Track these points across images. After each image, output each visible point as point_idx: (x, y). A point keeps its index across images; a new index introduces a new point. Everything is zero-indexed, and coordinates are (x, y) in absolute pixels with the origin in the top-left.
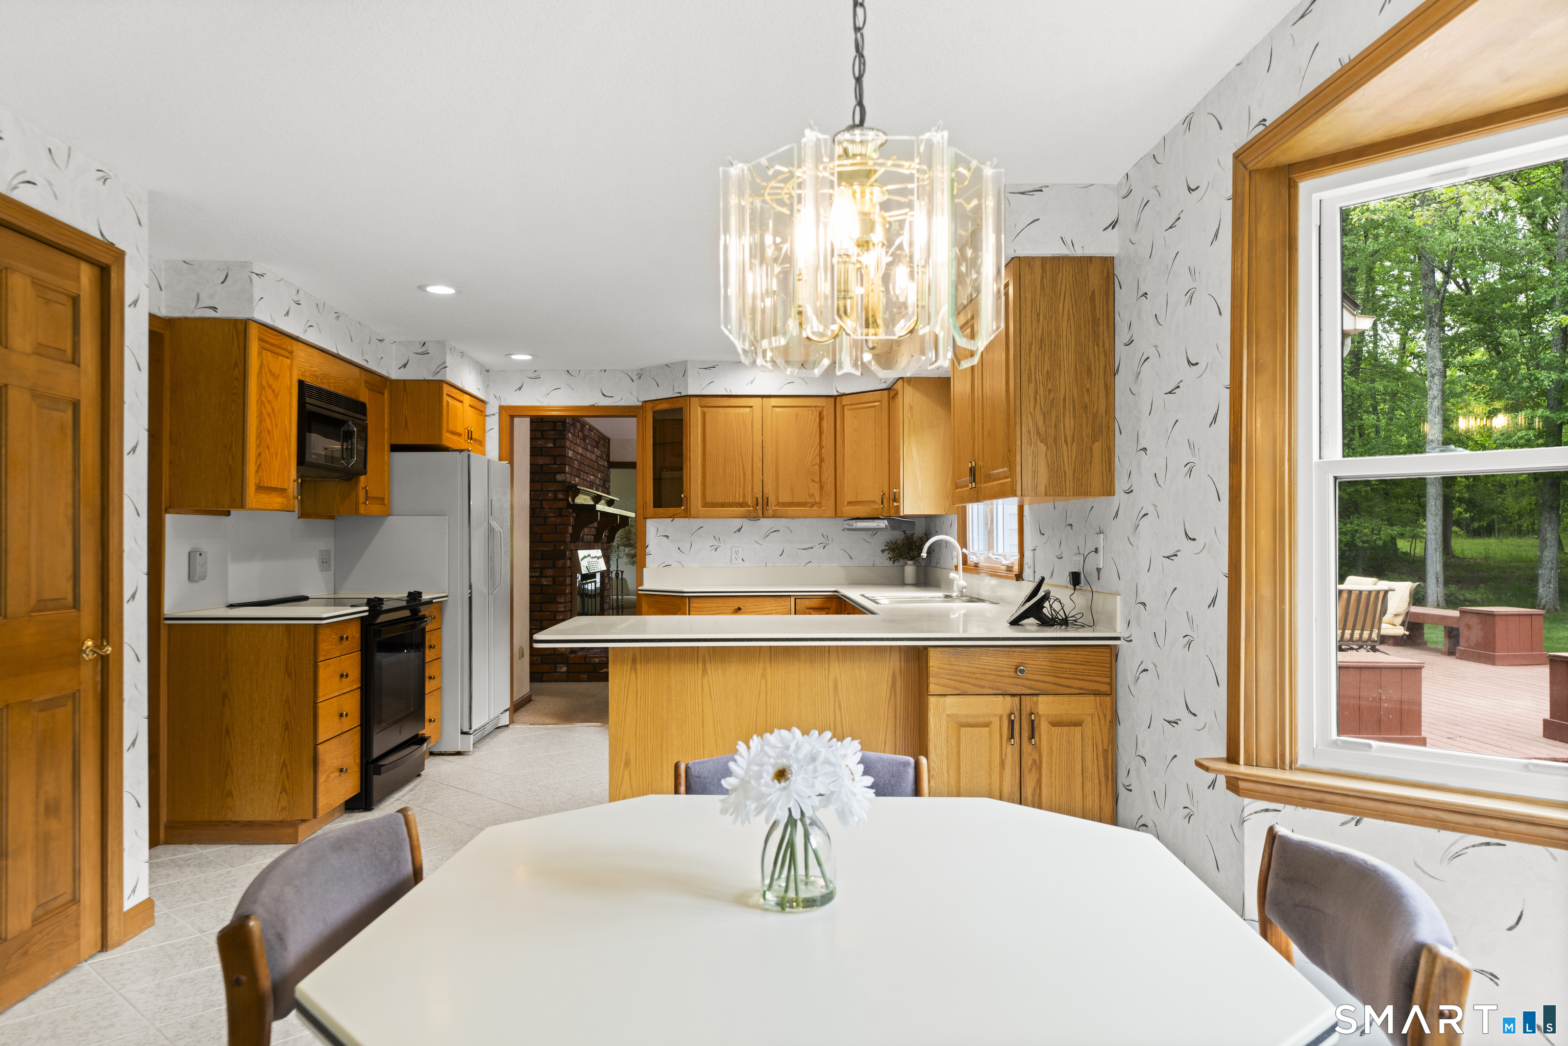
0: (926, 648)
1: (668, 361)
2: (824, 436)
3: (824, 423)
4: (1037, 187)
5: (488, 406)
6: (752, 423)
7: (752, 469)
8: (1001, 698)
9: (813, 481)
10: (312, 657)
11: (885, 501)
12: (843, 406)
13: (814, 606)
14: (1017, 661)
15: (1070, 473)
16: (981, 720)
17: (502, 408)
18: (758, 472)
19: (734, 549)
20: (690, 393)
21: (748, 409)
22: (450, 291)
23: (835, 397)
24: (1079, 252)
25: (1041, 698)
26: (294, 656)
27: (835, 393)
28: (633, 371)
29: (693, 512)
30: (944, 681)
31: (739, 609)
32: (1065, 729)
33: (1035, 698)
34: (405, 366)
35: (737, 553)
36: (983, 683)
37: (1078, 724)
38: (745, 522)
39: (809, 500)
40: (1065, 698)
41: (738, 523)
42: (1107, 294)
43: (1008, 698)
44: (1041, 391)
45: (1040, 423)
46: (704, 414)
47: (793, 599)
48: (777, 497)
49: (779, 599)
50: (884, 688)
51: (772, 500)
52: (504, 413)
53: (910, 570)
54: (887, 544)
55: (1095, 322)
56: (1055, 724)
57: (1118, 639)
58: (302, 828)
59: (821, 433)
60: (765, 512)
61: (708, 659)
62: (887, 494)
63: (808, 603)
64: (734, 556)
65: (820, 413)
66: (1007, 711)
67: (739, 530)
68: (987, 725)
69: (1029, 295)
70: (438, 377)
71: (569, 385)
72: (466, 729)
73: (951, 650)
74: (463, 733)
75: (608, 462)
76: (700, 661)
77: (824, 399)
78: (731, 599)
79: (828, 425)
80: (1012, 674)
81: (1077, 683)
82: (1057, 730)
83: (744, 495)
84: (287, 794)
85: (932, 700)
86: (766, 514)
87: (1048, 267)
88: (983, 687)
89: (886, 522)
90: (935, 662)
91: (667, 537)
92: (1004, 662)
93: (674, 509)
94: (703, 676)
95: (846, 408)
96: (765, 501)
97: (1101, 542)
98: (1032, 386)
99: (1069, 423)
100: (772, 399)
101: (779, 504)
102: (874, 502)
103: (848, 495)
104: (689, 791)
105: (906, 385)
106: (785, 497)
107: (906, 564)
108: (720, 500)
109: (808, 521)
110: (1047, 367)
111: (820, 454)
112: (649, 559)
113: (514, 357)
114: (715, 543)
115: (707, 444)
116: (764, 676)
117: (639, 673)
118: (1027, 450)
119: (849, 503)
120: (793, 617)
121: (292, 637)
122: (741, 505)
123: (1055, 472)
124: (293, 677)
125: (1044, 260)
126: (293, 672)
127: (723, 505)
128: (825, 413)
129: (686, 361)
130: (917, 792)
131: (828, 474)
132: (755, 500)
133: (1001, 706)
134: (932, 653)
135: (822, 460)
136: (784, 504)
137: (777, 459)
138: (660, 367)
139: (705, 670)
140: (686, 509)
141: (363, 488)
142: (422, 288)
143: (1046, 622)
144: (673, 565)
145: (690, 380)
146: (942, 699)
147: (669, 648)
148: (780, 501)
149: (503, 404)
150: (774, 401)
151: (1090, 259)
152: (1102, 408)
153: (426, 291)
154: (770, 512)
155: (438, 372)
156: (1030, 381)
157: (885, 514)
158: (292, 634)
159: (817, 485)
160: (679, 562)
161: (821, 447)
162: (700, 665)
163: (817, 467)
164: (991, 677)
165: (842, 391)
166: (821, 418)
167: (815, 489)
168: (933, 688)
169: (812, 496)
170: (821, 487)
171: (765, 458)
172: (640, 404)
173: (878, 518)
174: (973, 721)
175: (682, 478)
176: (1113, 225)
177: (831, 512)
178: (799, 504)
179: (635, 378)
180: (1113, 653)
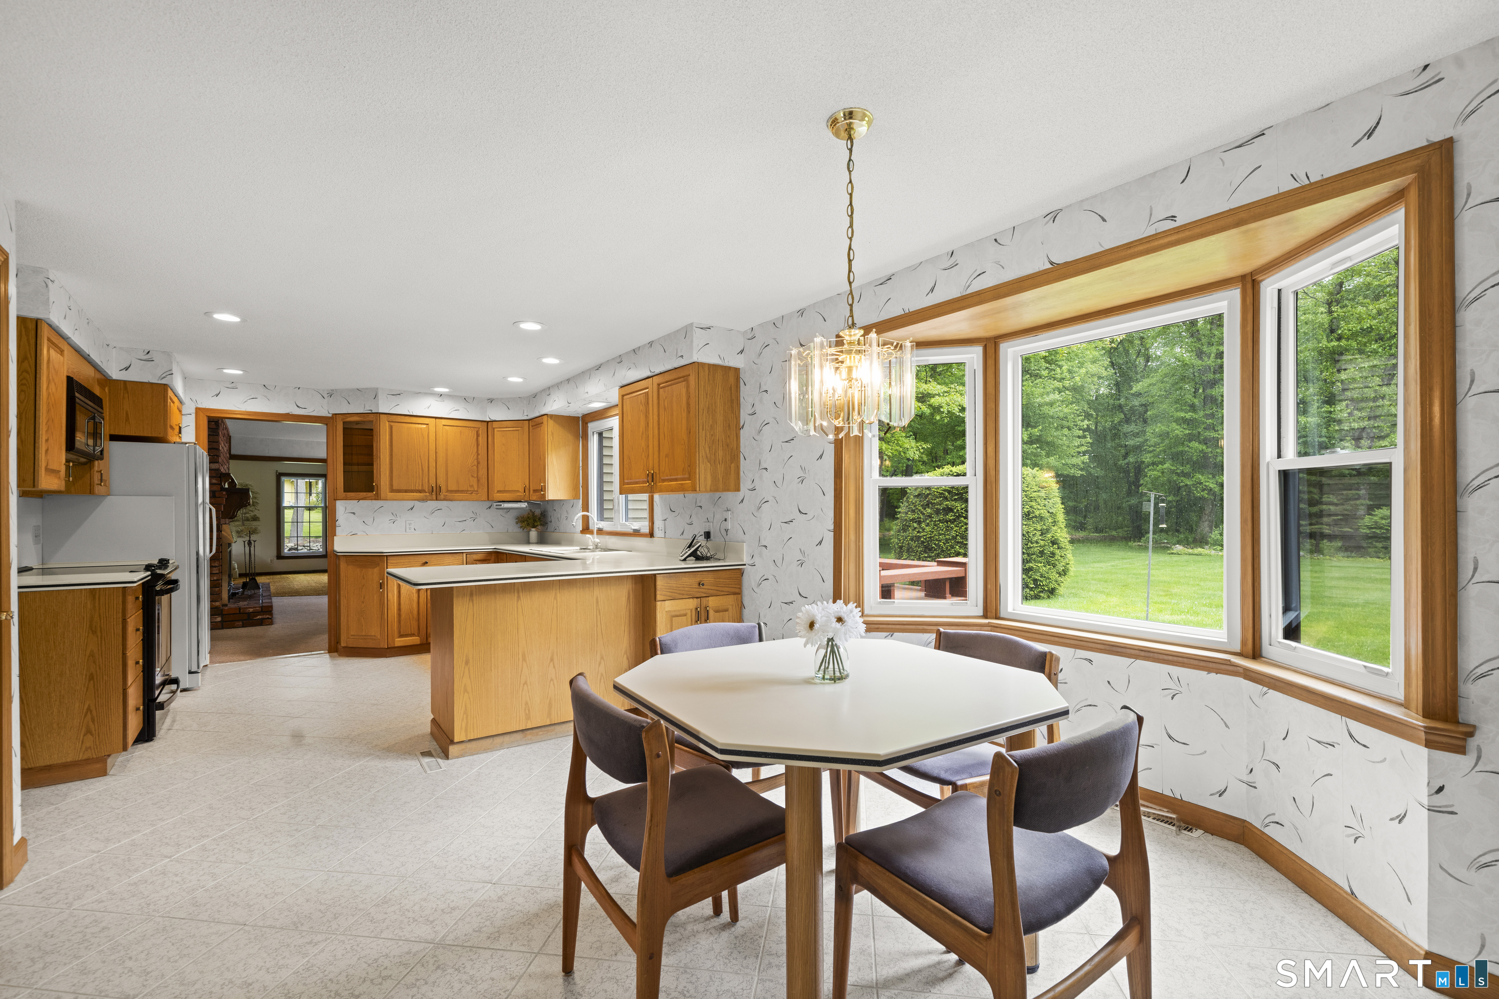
0: (655, 575)
1: (360, 386)
2: (480, 447)
3: (480, 438)
4: (708, 326)
5: (184, 407)
6: (428, 435)
7: (428, 467)
8: (692, 600)
9: (472, 476)
10: (120, 615)
11: (527, 491)
12: (494, 429)
13: (479, 558)
14: (698, 580)
15: (721, 479)
16: (682, 612)
17: (198, 410)
18: (432, 470)
19: (408, 522)
20: (380, 411)
21: (425, 426)
22: (235, 319)
23: (488, 422)
24: (726, 364)
25: (710, 598)
26: (100, 616)
27: (488, 420)
28: (324, 390)
29: (382, 495)
30: (664, 593)
31: (427, 563)
32: (721, 613)
33: (707, 599)
34: (127, 369)
35: (410, 524)
36: (683, 592)
37: (726, 610)
38: (417, 504)
39: (469, 489)
40: (721, 597)
41: (410, 504)
42: (737, 387)
43: (695, 599)
44: (708, 435)
45: (708, 452)
46: (391, 428)
47: (465, 555)
48: (447, 486)
49: (455, 555)
50: (624, 600)
51: (443, 488)
52: (201, 414)
53: (533, 534)
54: (517, 518)
55: (732, 401)
56: (717, 611)
57: (745, 565)
58: (109, 760)
59: (478, 445)
60: (438, 496)
61: (520, 590)
62: (528, 486)
63: (475, 557)
64: (408, 526)
65: (477, 432)
66: (695, 607)
67: (412, 509)
68: (685, 615)
69: (702, 383)
70: (163, 382)
71: (266, 397)
72: (194, 669)
73: (683, 574)
74: (190, 672)
75: (230, 454)
76: (516, 592)
77: (480, 423)
78: (419, 556)
79: (482, 440)
80: (697, 586)
81: (726, 589)
82: (717, 614)
83: (422, 485)
84: (92, 735)
85: (658, 603)
86: (439, 497)
87: (711, 369)
88: (683, 594)
89: (526, 504)
90: (660, 582)
91: (354, 513)
92: (692, 581)
93: (365, 493)
94: (518, 601)
95: (496, 430)
96: (438, 489)
97: (729, 515)
98: (704, 432)
99: (720, 453)
100: (443, 420)
101: (448, 491)
102: (518, 491)
103: (497, 485)
104: (662, 653)
105: (549, 419)
106: (452, 487)
107: (530, 530)
108: (404, 488)
109: (462, 502)
110: (711, 422)
111: (477, 459)
112: (338, 530)
113: (225, 371)
114: (393, 518)
115: (394, 448)
116: (555, 598)
117: (475, 602)
118: (702, 467)
119: (499, 492)
120: (465, 566)
121: (97, 600)
122: (420, 491)
123: (715, 478)
124: (99, 634)
125: (709, 365)
126: (99, 629)
127: (406, 491)
128: (480, 432)
129: (377, 389)
130: (761, 640)
131: (483, 472)
132: (430, 488)
133: (692, 604)
134: (659, 578)
135: (478, 463)
136: (451, 491)
137: (447, 460)
138: (352, 390)
139: (519, 597)
140: (377, 493)
141: (97, 472)
142: (208, 314)
143: (698, 558)
144: (359, 534)
145: (380, 402)
146: (663, 602)
147: (495, 585)
148: (449, 489)
149: (200, 406)
150: (444, 422)
151: (730, 368)
152: (735, 446)
153: (213, 318)
154: (442, 497)
155: (164, 378)
156: (703, 430)
157: (526, 499)
158: (97, 597)
159: (476, 479)
160: (364, 532)
161: (478, 454)
162: (516, 595)
163: (475, 467)
164: (687, 589)
165: (493, 419)
166: (478, 435)
167: (474, 482)
168: (659, 597)
169: (472, 486)
170: (478, 481)
171: (438, 460)
172: (330, 415)
173: (521, 502)
174: (678, 613)
175: (373, 472)
176: (741, 352)
177: (485, 497)
178: (462, 491)
179: (326, 396)
180: (741, 572)
